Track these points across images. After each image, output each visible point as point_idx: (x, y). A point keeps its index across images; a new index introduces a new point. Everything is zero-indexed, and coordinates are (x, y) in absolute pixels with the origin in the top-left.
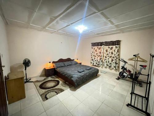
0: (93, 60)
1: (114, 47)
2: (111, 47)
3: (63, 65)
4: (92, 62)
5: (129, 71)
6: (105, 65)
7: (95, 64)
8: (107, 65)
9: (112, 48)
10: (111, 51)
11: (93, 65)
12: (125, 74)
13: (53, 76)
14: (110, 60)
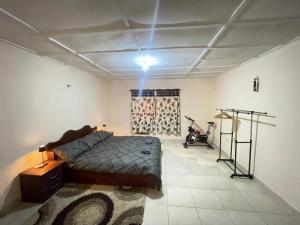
0: (135, 123)
1: (172, 98)
2: (167, 98)
3: (85, 148)
4: (135, 126)
5: (198, 132)
6: (161, 129)
7: (141, 130)
8: (164, 129)
9: (169, 101)
10: (168, 105)
11: (137, 133)
12: (193, 138)
13: (63, 190)
14: (168, 119)
